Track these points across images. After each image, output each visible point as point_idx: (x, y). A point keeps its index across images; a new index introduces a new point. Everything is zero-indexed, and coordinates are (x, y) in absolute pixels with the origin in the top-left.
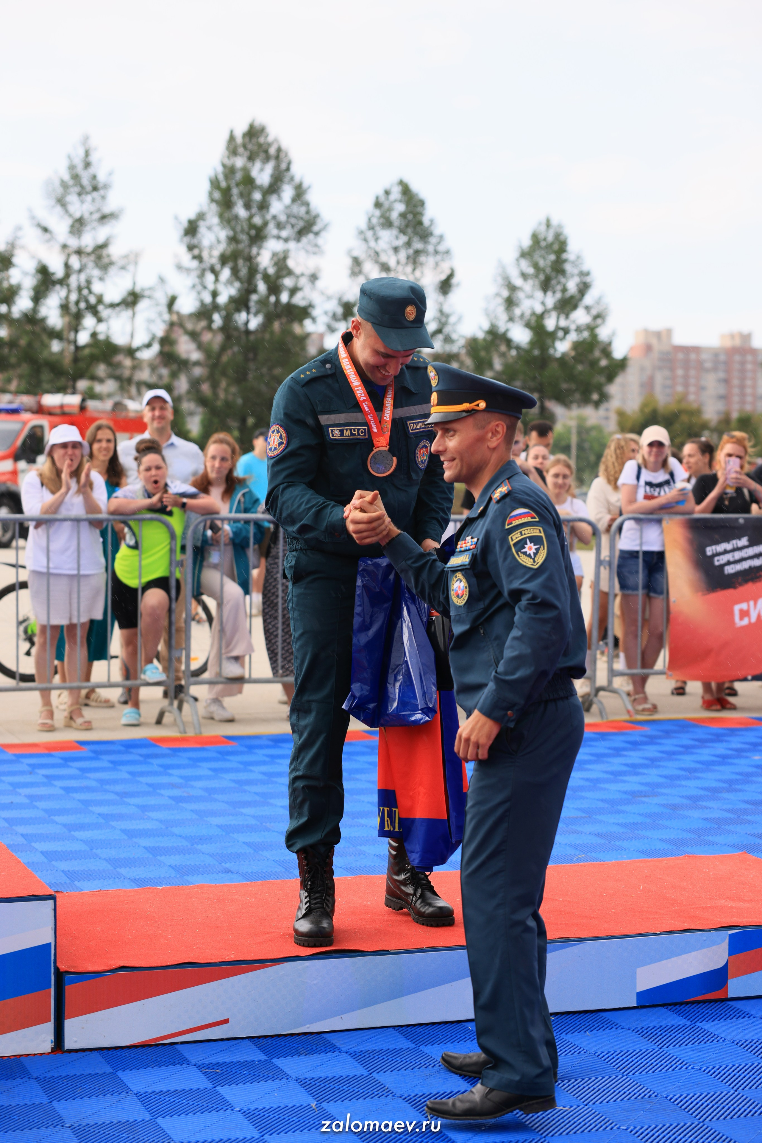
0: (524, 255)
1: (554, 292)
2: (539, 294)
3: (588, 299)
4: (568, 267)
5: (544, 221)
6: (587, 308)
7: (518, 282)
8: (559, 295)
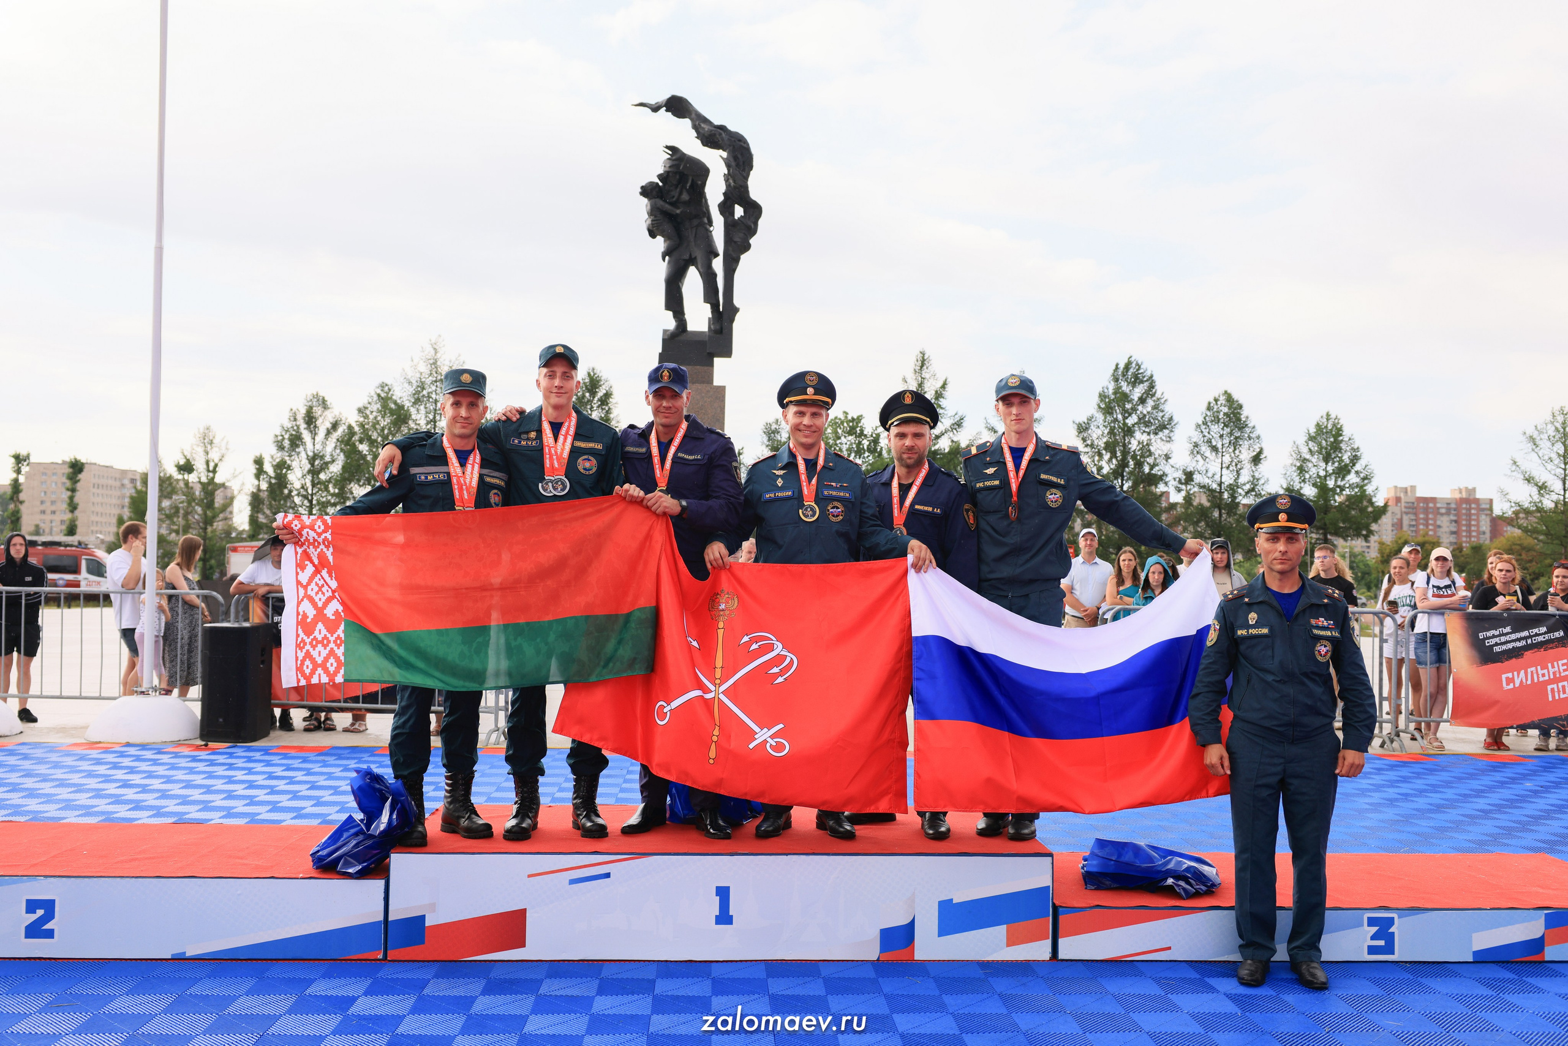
0: (1312, 438)
1: (1333, 463)
2: (1323, 465)
3: (1358, 467)
4: (1343, 446)
5: (1325, 416)
6: (1357, 473)
7: (1308, 456)
8: (1336, 464)
